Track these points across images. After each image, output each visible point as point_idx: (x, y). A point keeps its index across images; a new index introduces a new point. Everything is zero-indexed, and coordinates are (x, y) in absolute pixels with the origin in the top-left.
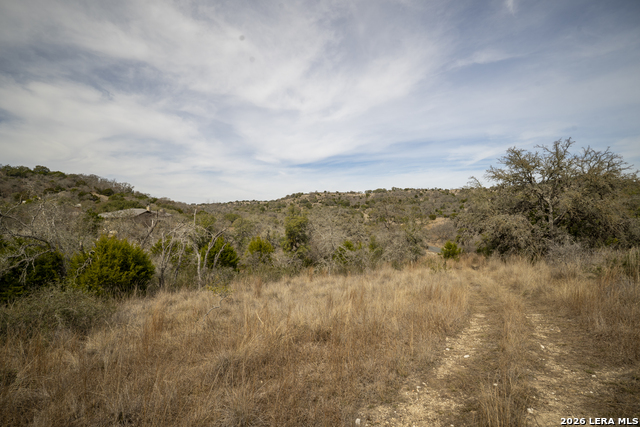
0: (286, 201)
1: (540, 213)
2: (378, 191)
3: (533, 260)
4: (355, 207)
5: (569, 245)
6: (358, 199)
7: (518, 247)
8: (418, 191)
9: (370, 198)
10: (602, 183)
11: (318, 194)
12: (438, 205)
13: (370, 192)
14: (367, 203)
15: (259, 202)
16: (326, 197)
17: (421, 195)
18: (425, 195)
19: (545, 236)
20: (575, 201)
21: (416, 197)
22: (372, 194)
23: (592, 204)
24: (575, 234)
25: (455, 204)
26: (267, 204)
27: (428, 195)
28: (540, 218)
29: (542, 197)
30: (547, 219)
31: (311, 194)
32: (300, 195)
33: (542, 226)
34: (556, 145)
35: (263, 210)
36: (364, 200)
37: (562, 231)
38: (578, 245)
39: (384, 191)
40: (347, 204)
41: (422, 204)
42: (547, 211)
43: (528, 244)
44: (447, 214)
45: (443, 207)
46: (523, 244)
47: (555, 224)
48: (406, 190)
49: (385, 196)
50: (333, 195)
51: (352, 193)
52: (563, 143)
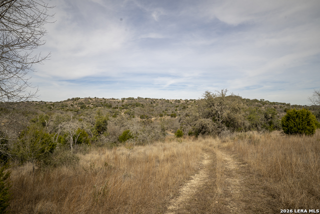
0: (68, 103)
1: (217, 118)
2: (129, 99)
3: (214, 137)
4: (115, 108)
5: (226, 131)
6: (117, 103)
7: (209, 132)
8: (152, 100)
9: (124, 103)
10: (237, 108)
11: (91, 99)
12: (164, 108)
13: (124, 99)
14: (123, 106)
15: (45, 103)
16: (96, 101)
17: (154, 102)
18: (156, 102)
19: (218, 127)
20: (228, 114)
21: (152, 103)
22: (126, 101)
23: (233, 115)
24: (228, 126)
25: (173, 108)
26: (53, 104)
27: (158, 102)
28: (216, 120)
29: (217, 111)
30: (219, 121)
31: (86, 99)
32: (78, 99)
33: (217, 123)
34: (222, 91)
35: (51, 108)
36: (120, 104)
37: (224, 125)
38: (229, 131)
39: (133, 99)
40: (110, 106)
41: (155, 108)
42: (219, 117)
43: (213, 130)
44: (169, 114)
45: (166, 110)
46: (211, 130)
47: (222, 122)
48: (146, 99)
49: (134, 102)
50: (101, 100)
51: (113, 99)
52: (224, 90)
